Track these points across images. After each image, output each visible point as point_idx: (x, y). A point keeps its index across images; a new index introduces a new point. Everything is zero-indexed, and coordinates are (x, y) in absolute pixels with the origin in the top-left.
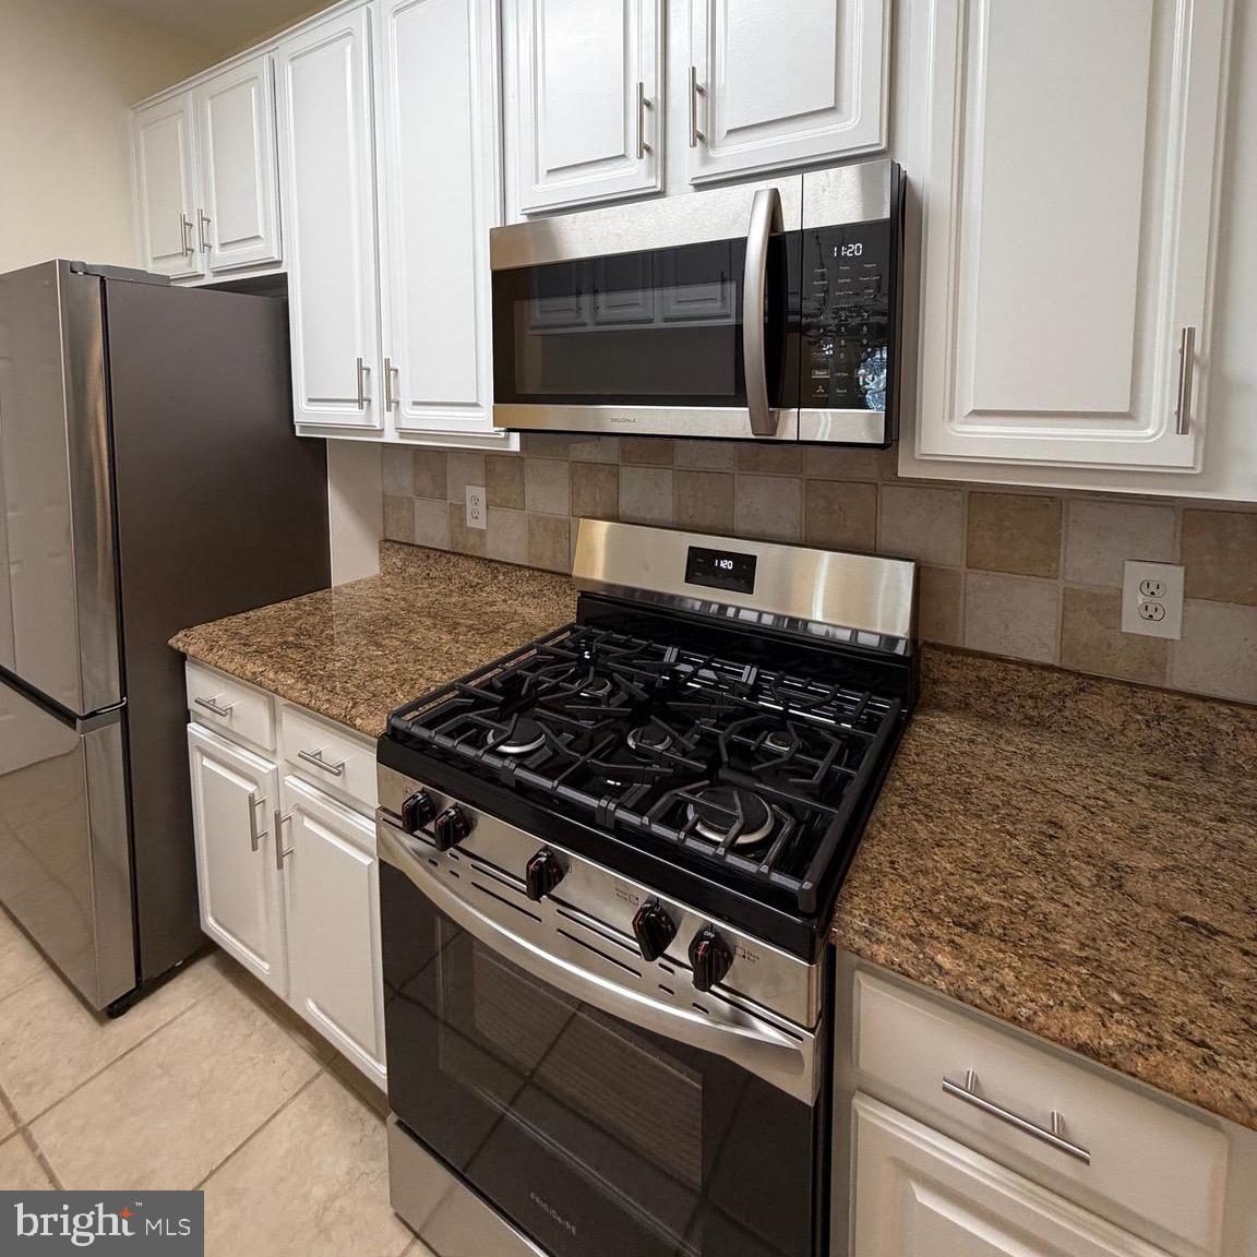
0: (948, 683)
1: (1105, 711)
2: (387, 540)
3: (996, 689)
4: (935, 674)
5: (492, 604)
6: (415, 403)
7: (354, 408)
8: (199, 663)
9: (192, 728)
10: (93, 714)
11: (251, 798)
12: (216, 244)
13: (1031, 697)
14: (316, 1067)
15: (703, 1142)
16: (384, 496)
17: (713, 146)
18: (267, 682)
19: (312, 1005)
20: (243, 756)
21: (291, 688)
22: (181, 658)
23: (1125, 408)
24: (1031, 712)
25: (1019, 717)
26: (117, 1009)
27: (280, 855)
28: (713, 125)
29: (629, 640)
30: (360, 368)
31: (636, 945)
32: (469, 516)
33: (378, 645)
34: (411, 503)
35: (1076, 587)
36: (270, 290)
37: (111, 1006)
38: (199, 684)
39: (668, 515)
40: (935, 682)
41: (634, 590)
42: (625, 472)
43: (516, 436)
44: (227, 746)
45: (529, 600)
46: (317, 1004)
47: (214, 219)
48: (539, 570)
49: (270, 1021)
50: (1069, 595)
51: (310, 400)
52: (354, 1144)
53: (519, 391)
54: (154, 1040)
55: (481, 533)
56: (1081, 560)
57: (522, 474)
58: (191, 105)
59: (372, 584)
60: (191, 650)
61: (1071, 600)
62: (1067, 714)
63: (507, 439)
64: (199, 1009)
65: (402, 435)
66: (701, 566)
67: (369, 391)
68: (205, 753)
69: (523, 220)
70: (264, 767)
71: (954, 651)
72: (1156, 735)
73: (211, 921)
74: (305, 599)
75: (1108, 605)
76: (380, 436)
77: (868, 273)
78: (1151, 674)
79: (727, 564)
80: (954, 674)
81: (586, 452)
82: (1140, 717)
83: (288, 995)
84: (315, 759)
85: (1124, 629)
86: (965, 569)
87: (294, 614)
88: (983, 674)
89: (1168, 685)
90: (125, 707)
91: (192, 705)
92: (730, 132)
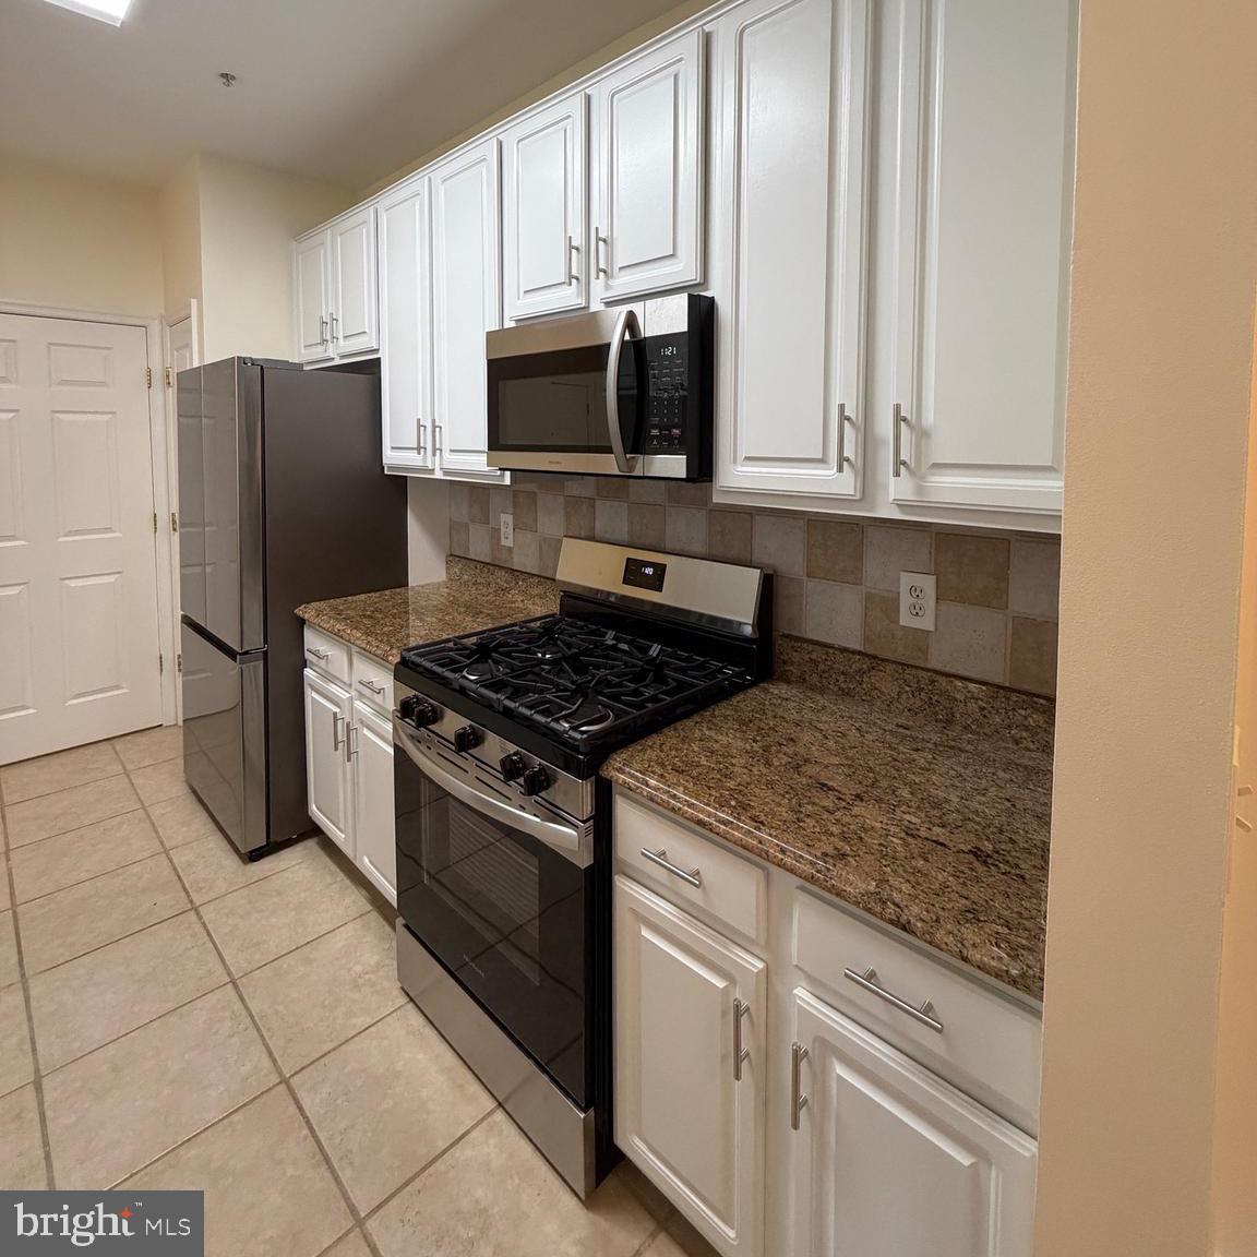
0: (792, 663)
1: (886, 683)
2: (451, 555)
3: (822, 667)
4: (784, 657)
5: (514, 602)
6: (451, 451)
7: (414, 454)
8: (312, 626)
9: (307, 672)
10: (247, 653)
11: (335, 714)
12: (341, 337)
13: (843, 673)
14: (369, 907)
15: (539, 900)
16: (450, 520)
17: (612, 277)
18: (345, 636)
19: (366, 860)
20: (333, 688)
21: (358, 639)
22: (302, 622)
23: (820, 457)
24: (843, 686)
25: (836, 689)
26: (254, 856)
27: (349, 754)
28: (612, 263)
29: (598, 630)
30: (419, 426)
31: (502, 777)
32: (503, 539)
33: (422, 620)
34: (467, 526)
35: (873, 591)
36: (368, 370)
37: (251, 852)
38: (312, 640)
39: (625, 537)
40: (785, 662)
41: (598, 591)
42: (598, 503)
43: (508, 473)
44: (326, 683)
45: (537, 600)
46: (370, 861)
47: (340, 319)
48: (544, 578)
49: (345, 878)
50: (869, 598)
51: (392, 448)
52: (384, 950)
53: (501, 442)
54: (274, 877)
55: (510, 550)
56: (874, 570)
57: (536, 505)
58: (329, 237)
59: (438, 586)
60: (306, 616)
61: (870, 599)
62: (864, 686)
63: (502, 476)
64: (303, 865)
65: (446, 473)
66: (633, 573)
67: (425, 442)
68: (313, 689)
69: (513, 324)
70: (343, 695)
71: (798, 639)
72: (919, 703)
73: (314, 807)
74: (387, 592)
75: (890, 605)
76: (433, 474)
77: (678, 366)
78: (920, 658)
79: (649, 571)
80: (796, 657)
81: (574, 489)
82: (908, 689)
83: (355, 856)
84: (368, 685)
85: (901, 624)
86: (805, 578)
87: (376, 600)
88: (814, 657)
89: (929, 666)
90: (265, 653)
91: (308, 655)
92: (620, 268)
